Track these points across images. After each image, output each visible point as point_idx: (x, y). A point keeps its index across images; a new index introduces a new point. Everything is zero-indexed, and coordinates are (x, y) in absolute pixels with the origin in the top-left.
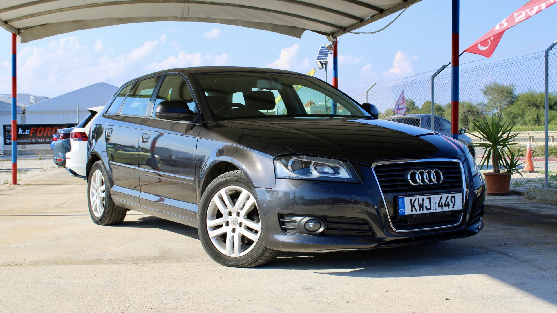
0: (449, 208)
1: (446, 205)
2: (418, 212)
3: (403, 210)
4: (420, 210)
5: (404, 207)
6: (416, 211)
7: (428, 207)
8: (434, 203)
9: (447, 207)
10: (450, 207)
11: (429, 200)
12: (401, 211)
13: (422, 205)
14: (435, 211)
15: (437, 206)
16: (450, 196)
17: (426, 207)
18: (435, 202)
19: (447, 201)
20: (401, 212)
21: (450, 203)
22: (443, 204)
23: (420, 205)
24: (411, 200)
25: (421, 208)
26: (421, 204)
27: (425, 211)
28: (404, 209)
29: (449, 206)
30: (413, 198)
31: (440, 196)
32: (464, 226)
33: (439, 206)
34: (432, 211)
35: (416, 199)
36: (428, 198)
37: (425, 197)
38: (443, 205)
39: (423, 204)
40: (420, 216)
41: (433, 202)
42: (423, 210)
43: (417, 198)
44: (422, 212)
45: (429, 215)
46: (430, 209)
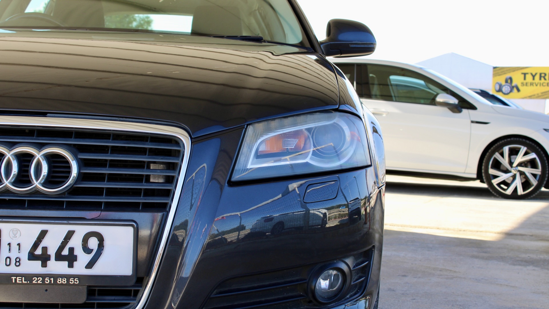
0: (71, 266)
1: (59, 257)
8: (14, 247)
10: (75, 263)
15: (24, 255)
18: (19, 245)
19: (71, 244)
21: (79, 251)
22: (52, 252)
29: (76, 260)
33: (32, 256)
41: (9, 244)
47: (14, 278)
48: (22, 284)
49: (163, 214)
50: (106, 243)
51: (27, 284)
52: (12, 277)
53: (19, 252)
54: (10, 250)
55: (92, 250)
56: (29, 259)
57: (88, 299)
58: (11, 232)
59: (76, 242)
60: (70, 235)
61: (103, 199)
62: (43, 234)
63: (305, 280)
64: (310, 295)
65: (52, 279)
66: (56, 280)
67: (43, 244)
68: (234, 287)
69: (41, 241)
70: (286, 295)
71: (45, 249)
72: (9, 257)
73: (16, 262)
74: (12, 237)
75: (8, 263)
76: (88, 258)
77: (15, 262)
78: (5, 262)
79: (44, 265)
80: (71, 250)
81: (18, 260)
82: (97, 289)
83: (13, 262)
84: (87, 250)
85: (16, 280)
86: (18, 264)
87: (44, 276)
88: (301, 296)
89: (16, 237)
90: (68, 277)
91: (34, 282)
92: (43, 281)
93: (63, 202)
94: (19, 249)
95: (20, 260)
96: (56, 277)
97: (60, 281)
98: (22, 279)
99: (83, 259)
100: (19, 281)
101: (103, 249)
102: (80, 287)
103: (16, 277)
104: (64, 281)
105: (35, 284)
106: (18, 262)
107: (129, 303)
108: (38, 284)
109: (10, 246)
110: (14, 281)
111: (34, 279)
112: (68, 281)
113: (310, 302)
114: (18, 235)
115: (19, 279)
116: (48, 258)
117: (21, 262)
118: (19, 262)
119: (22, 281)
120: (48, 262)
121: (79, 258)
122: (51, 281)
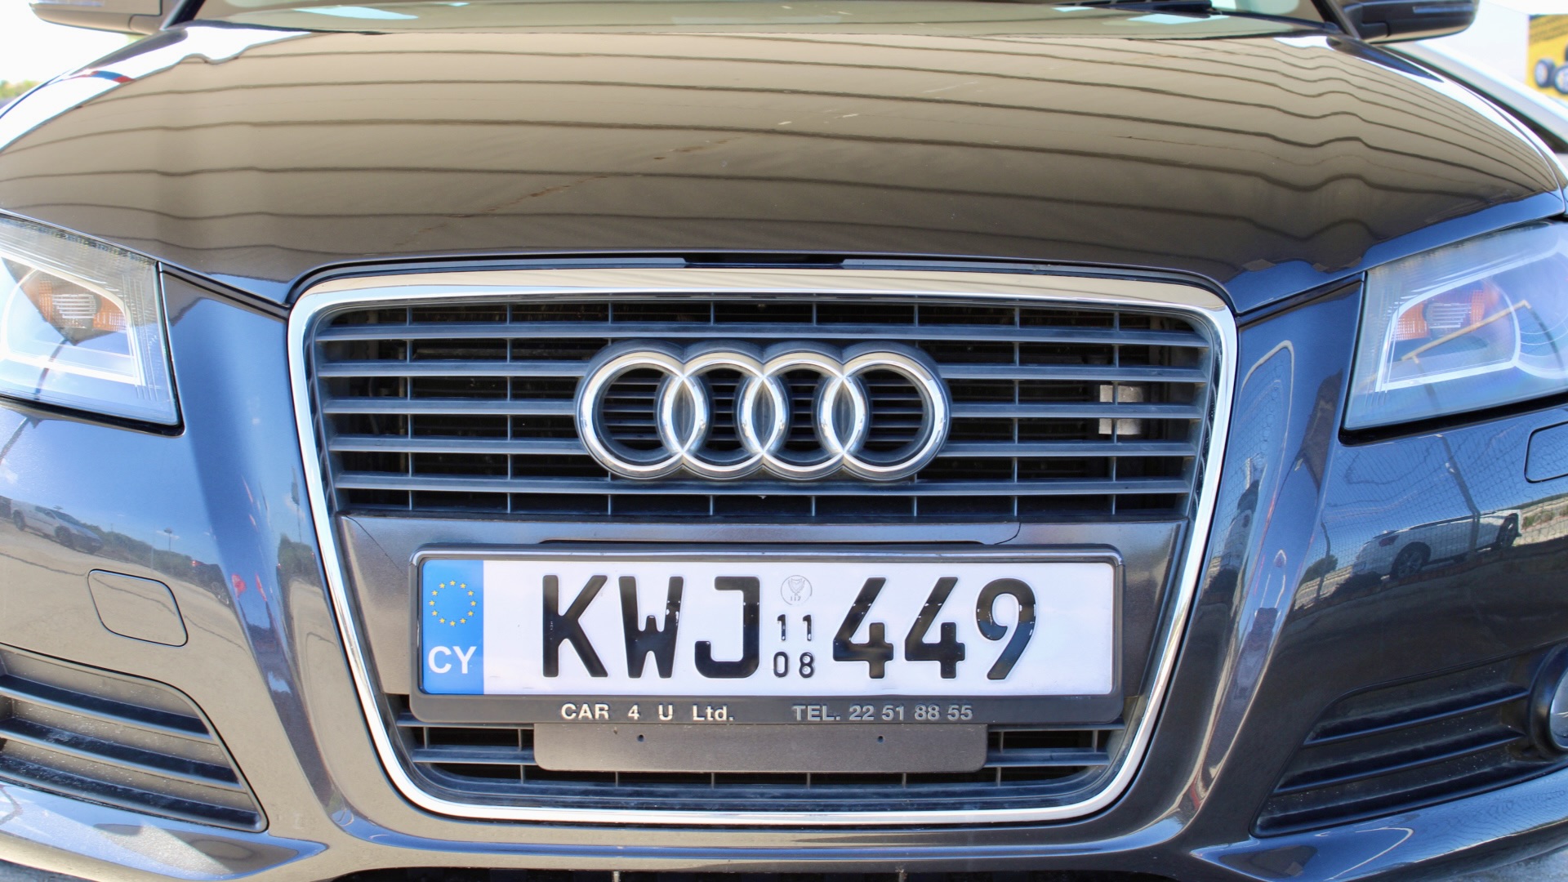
0: (948, 672)
1: (917, 650)
2: (618, 681)
3: (465, 659)
4: (635, 669)
5: (472, 633)
6: (595, 666)
7: (729, 649)
8: (796, 625)
9: (936, 666)
10: (959, 665)
11: (737, 598)
12: (441, 660)
13: (661, 627)
14: (794, 685)
15: (823, 648)
16: (973, 577)
17: (703, 650)
18: (808, 619)
19: (945, 615)
20: (440, 664)
21: (968, 634)
22: (897, 637)
23: (642, 626)
24: (551, 586)
25: (651, 659)
26: (651, 621)
27: (687, 679)
28: (472, 649)
29: (962, 658)
30: (573, 575)
31: (855, 575)
32: (1162, 829)
33: (844, 650)
34: (761, 683)
35: (597, 583)
36: (723, 583)
37: (700, 575)
38: (890, 648)
39: (671, 622)
40: (634, 713)
41: (782, 618)
42: (666, 669)
43: (614, 569)
44: (651, 682)
45: (724, 711)
46: (746, 666)
47: (798, 709)
48: (821, 723)
49: (1179, 527)
50: (1041, 609)
51: (835, 723)
52: (795, 707)
53: (808, 640)
54: (784, 633)
55: (1005, 629)
56: (837, 657)
57: (989, 760)
58: (786, 584)
59: (960, 610)
60: (943, 590)
61: (1015, 489)
62: (872, 590)
63: (1522, 690)
64: (1534, 731)
65: (901, 710)
66: (909, 713)
67: (874, 614)
68: (1354, 716)
69: (866, 609)
70: (1472, 732)
71: (878, 630)
72: (783, 654)
73: (803, 665)
74: (788, 600)
75: (781, 669)
76: (994, 650)
77: (799, 664)
78: (772, 667)
79: (877, 673)
80: (949, 629)
81: (807, 660)
82: (1002, 731)
83: (795, 664)
84: (991, 630)
85: (804, 713)
86: (807, 670)
87: (878, 701)
88: (1510, 734)
89: (800, 597)
90: (943, 701)
91: (852, 718)
92: (878, 714)
93: (909, 499)
94: (809, 632)
95: (812, 659)
96: (910, 702)
97: (922, 713)
98: (820, 711)
99: (981, 652)
100: (813, 716)
101: (1032, 627)
102: (970, 729)
103: (804, 707)
104: (933, 713)
105: (853, 723)
106: (808, 664)
107: (1084, 768)
108: (862, 723)
109: (784, 624)
110: (799, 718)
111: (851, 710)
112: (943, 713)
113: (1530, 748)
114: (804, 593)
115: (813, 710)
116: (887, 654)
117: (815, 665)
118: (810, 665)
119: (820, 716)
120: (889, 666)
121: (969, 652)
122: (897, 714)
